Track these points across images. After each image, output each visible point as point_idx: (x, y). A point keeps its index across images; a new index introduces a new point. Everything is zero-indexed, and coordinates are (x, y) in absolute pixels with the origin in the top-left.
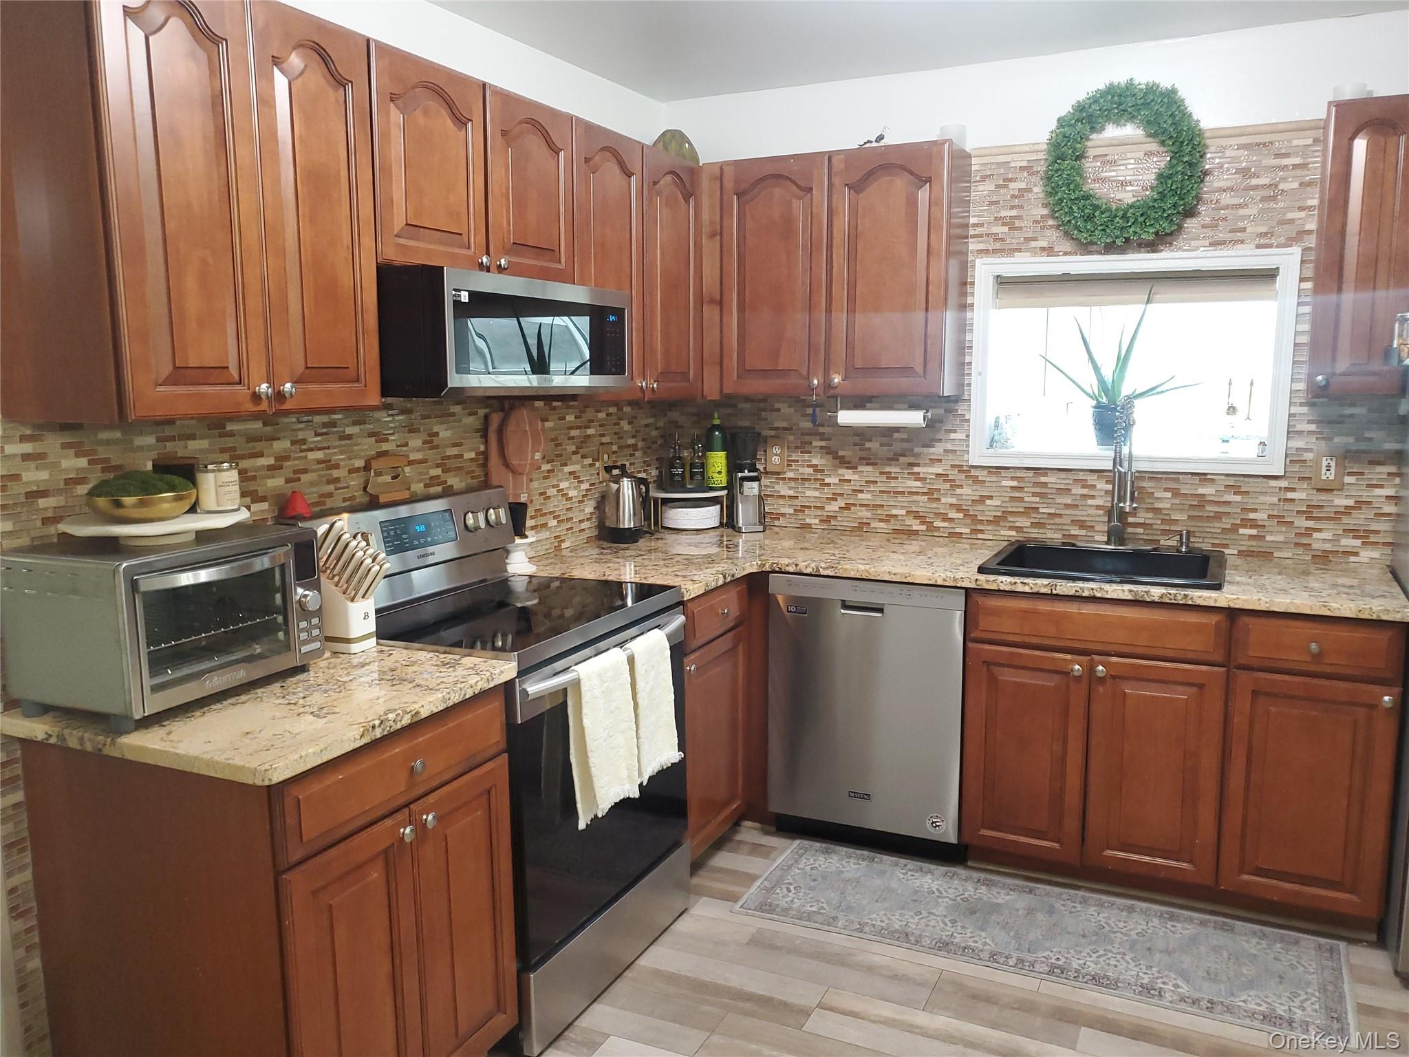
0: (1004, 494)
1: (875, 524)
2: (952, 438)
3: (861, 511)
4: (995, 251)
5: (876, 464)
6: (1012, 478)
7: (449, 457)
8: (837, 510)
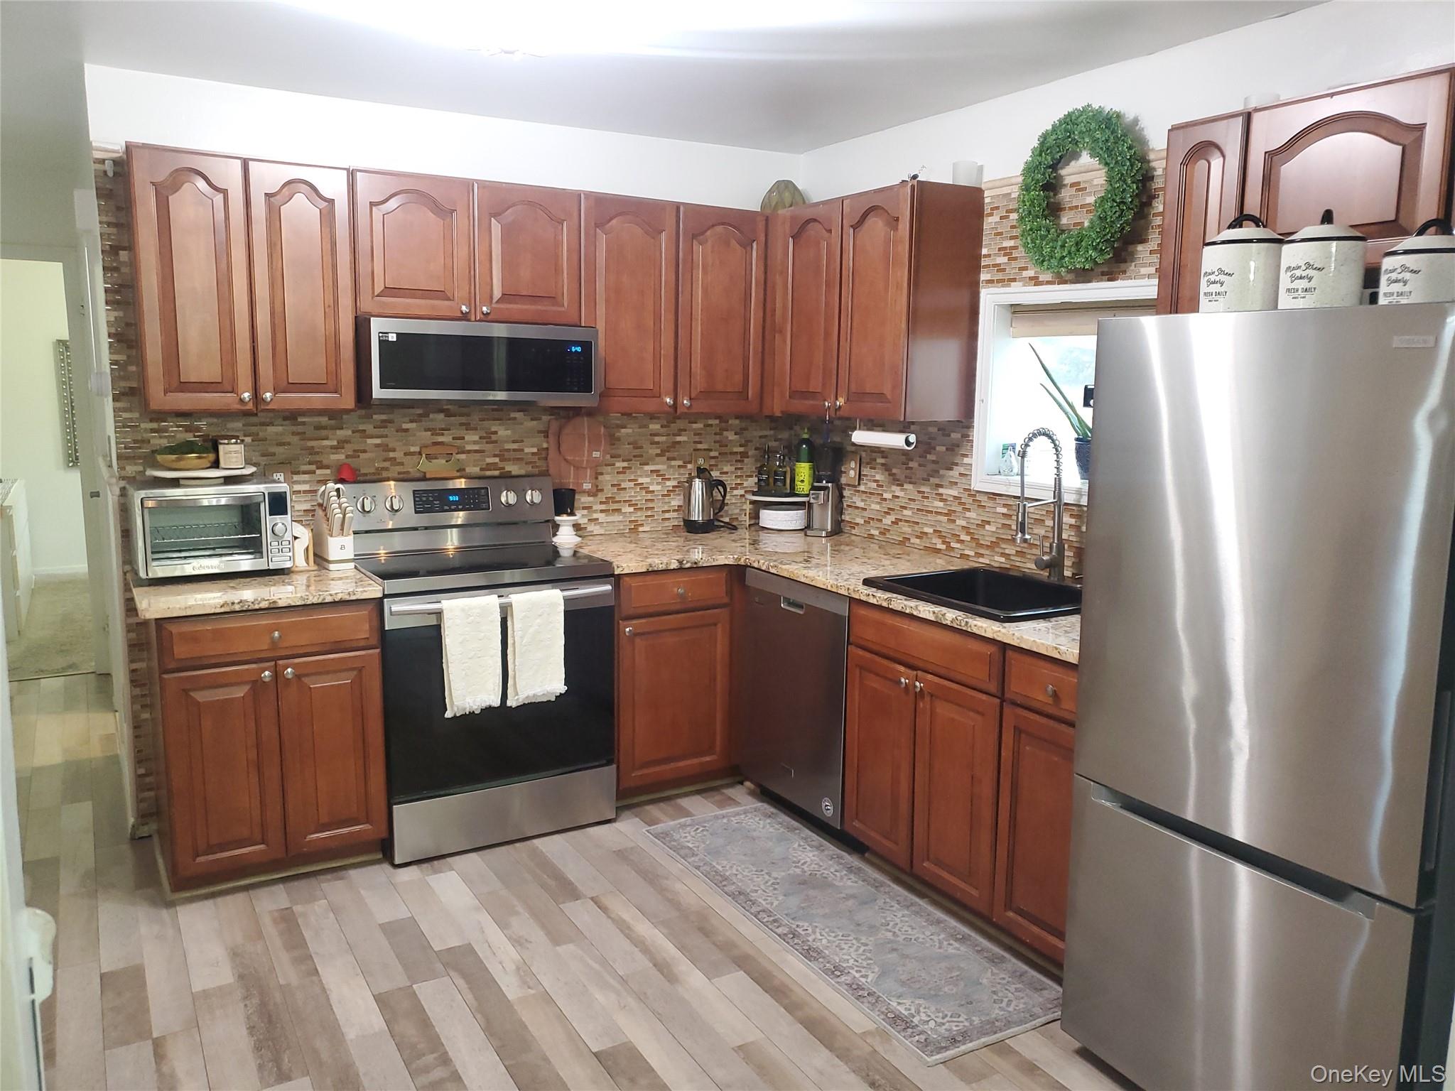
0: (998, 520)
1: (914, 540)
2: (965, 462)
3: (904, 526)
4: (999, 281)
5: (915, 484)
6: (1005, 506)
7: (508, 450)
8: (890, 524)
